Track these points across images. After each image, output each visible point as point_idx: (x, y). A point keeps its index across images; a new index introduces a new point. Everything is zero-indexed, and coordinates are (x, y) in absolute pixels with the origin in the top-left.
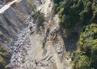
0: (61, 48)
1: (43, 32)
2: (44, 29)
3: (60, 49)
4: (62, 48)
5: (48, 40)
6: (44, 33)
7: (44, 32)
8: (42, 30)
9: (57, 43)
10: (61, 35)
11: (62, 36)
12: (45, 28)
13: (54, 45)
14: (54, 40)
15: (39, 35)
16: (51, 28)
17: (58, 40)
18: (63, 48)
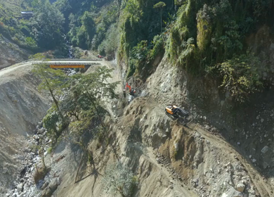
0: (232, 174)
1: (112, 154)
2: (112, 139)
3: (228, 178)
4: (236, 173)
5: (150, 169)
6: (117, 156)
7: (115, 151)
8: (103, 153)
9: (198, 162)
10: (202, 122)
11: (207, 126)
12: (115, 134)
13: (186, 179)
14: (179, 155)
15: (89, 180)
16: (146, 118)
17: (202, 143)
18: (240, 170)
